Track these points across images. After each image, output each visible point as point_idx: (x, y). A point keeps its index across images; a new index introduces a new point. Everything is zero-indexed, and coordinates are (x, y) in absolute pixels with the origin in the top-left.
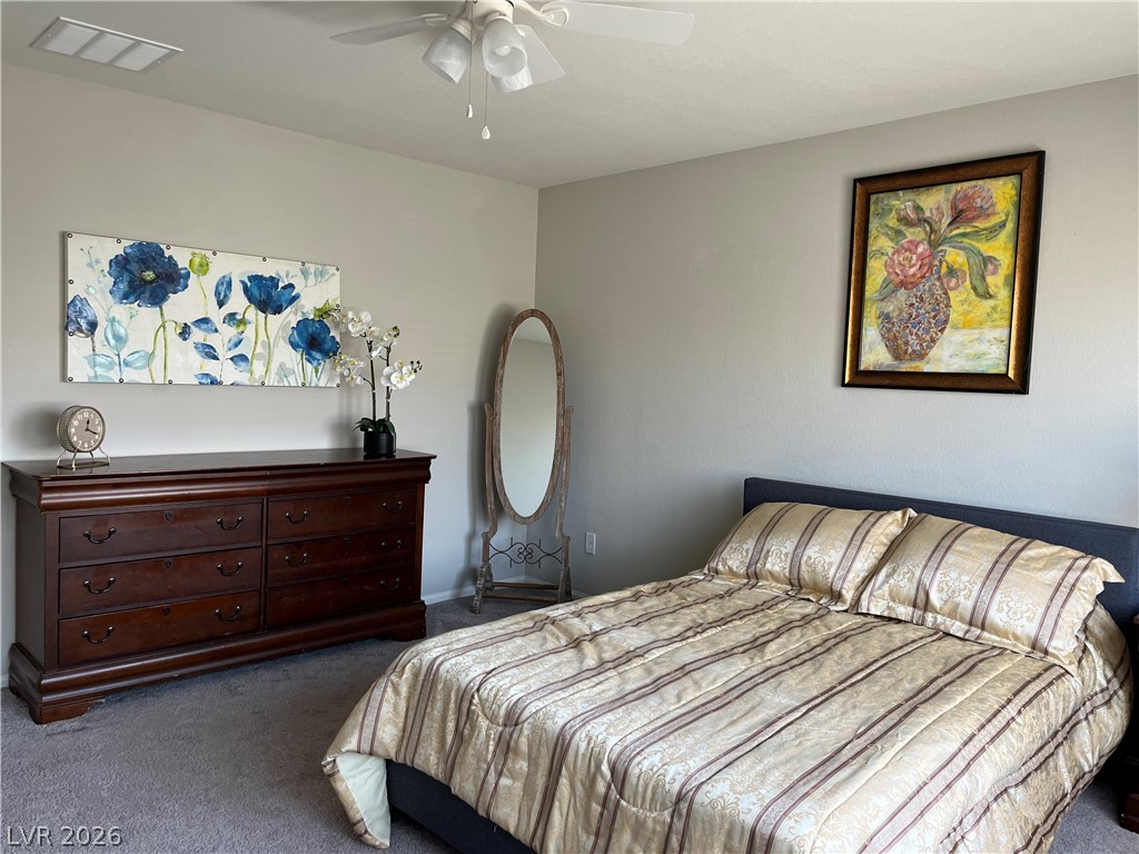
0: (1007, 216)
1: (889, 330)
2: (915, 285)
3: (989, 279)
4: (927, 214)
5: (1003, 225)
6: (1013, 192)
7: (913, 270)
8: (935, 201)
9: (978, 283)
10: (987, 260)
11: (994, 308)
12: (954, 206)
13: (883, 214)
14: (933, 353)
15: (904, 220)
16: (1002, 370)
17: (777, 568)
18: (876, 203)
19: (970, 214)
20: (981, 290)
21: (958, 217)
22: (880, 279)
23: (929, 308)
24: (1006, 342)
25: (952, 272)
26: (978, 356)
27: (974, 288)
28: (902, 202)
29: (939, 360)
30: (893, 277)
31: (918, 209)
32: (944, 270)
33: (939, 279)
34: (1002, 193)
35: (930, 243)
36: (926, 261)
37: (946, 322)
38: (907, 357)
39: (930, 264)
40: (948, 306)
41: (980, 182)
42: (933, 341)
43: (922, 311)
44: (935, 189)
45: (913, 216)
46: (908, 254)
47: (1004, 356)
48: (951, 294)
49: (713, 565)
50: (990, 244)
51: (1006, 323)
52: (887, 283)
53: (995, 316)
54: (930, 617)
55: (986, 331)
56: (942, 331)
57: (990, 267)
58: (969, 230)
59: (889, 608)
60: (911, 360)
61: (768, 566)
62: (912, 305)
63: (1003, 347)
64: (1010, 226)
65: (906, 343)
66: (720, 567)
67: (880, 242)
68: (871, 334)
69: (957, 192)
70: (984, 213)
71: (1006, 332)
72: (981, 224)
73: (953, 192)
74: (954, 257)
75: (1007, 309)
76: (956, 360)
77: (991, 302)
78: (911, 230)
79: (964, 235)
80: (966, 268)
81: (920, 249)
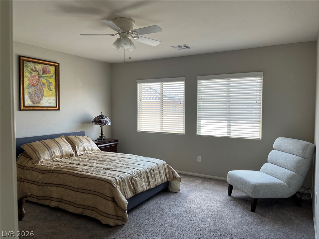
0: (53, 74)
1: (31, 96)
2: (36, 86)
3: (51, 87)
4: (37, 70)
5: (53, 76)
6: (54, 70)
7: (35, 82)
8: (39, 67)
9: (49, 87)
10: (50, 83)
11: (52, 93)
12: (43, 70)
13: (27, 67)
14: (42, 102)
15: (32, 69)
16: (55, 106)
17: (58, 154)
18: (25, 63)
19: (46, 72)
20: (50, 89)
21: (44, 72)
22: (27, 83)
23: (39, 92)
24: (55, 100)
25: (43, 84)
26: (50, 103)
27: (48, 88)
28: (32, 65)
29: (43, 104)
30: (30, 83)
31: (35, 68)
32: (42, 83)
33: (41, 85)
34: (52, 69)
35: (38, 76)
36: (38, 81)
37: (43, 95)
38: (36, 103)
39: (39, 81)
40: (43, 92)
41: (48, 66)
42: (41, 99)
43: (38, 92)
44: (39, 64)
45: (34, 69)
46: (33, 78)
47: (55, 103)
48: (44, 89)
49: (41, 160)
50: (51, 79)
51: (55, 96)
52: (29, 84)
53: (53, 95)
54: (85, 152)
55: (51, 98)
56: (43, 97)
57: (51, 84)
58: (46, 75)
59: (80, 153)
60: (37, 104)
61: (56, 155)
62: (35, 91)
63: (55, 101)
64: (54, 76)
65: (35, 100)
66: (43, 160)
67: (26, 74)
68: (26, 97)
69: (44, 67)
70: (49, 72)
71: (55, 98)
72: (49, 75)
73: (43, 67)
74: (43, 81)
75: (55, 94)
76: (46, 104)
77: (52, 92)
78: (34, 72)
79: (45, 76)
80: (46, 84)
81: (36, 77)
